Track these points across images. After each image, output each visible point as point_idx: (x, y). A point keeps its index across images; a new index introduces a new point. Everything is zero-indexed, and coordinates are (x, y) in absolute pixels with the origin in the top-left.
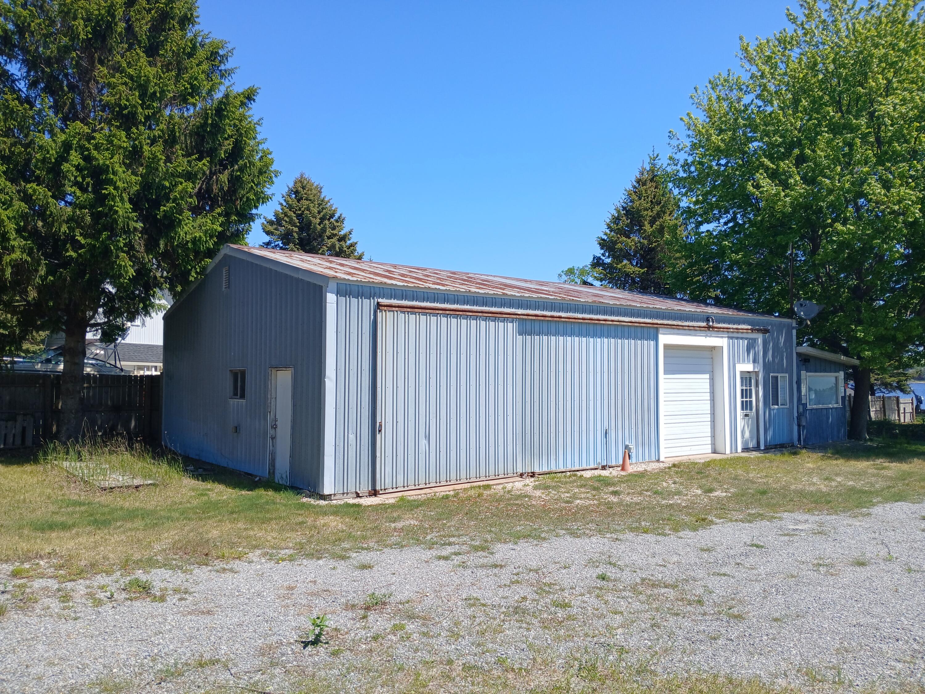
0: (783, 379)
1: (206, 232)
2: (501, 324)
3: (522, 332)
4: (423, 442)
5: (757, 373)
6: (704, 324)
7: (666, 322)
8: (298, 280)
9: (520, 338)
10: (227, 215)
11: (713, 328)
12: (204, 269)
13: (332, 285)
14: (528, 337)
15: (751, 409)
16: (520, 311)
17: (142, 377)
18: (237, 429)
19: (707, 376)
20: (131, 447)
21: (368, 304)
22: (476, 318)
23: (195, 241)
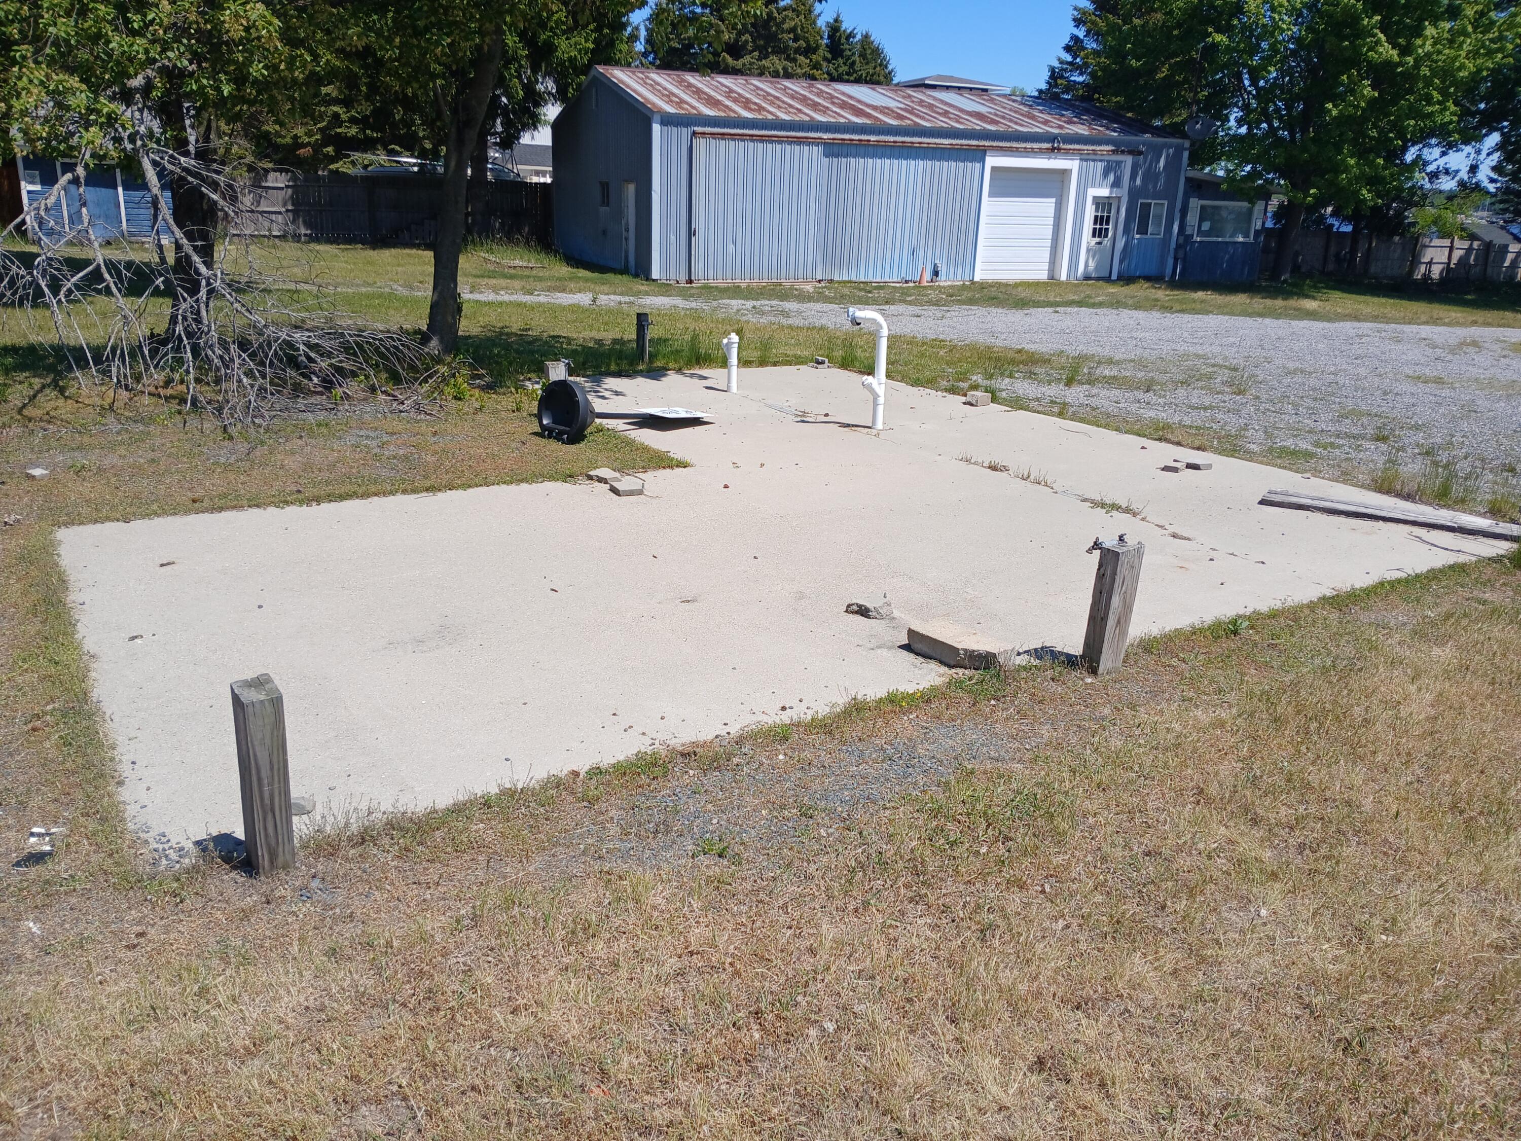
0: (1159, 207)
1: (580, 51)
2: (807, 148)
3: (826, 155)
4: (731, 247)
5: (1119, 198)
6: (1049, 145)
7: (995, 144)
8: (638, 110)
9: (826, 160)
10: (598, 29)
11: (1059, 149)
12: (579, 85)
13: (657, 118)
14: (835, 160)
15: (1106, 236)
16: (825, 136)
17: (536, 184)
18: (604, 233)
19: (1054, 200)
20: (527, 242)
21: (686, 132)
22: (781, 142)
23: (570, 59)
